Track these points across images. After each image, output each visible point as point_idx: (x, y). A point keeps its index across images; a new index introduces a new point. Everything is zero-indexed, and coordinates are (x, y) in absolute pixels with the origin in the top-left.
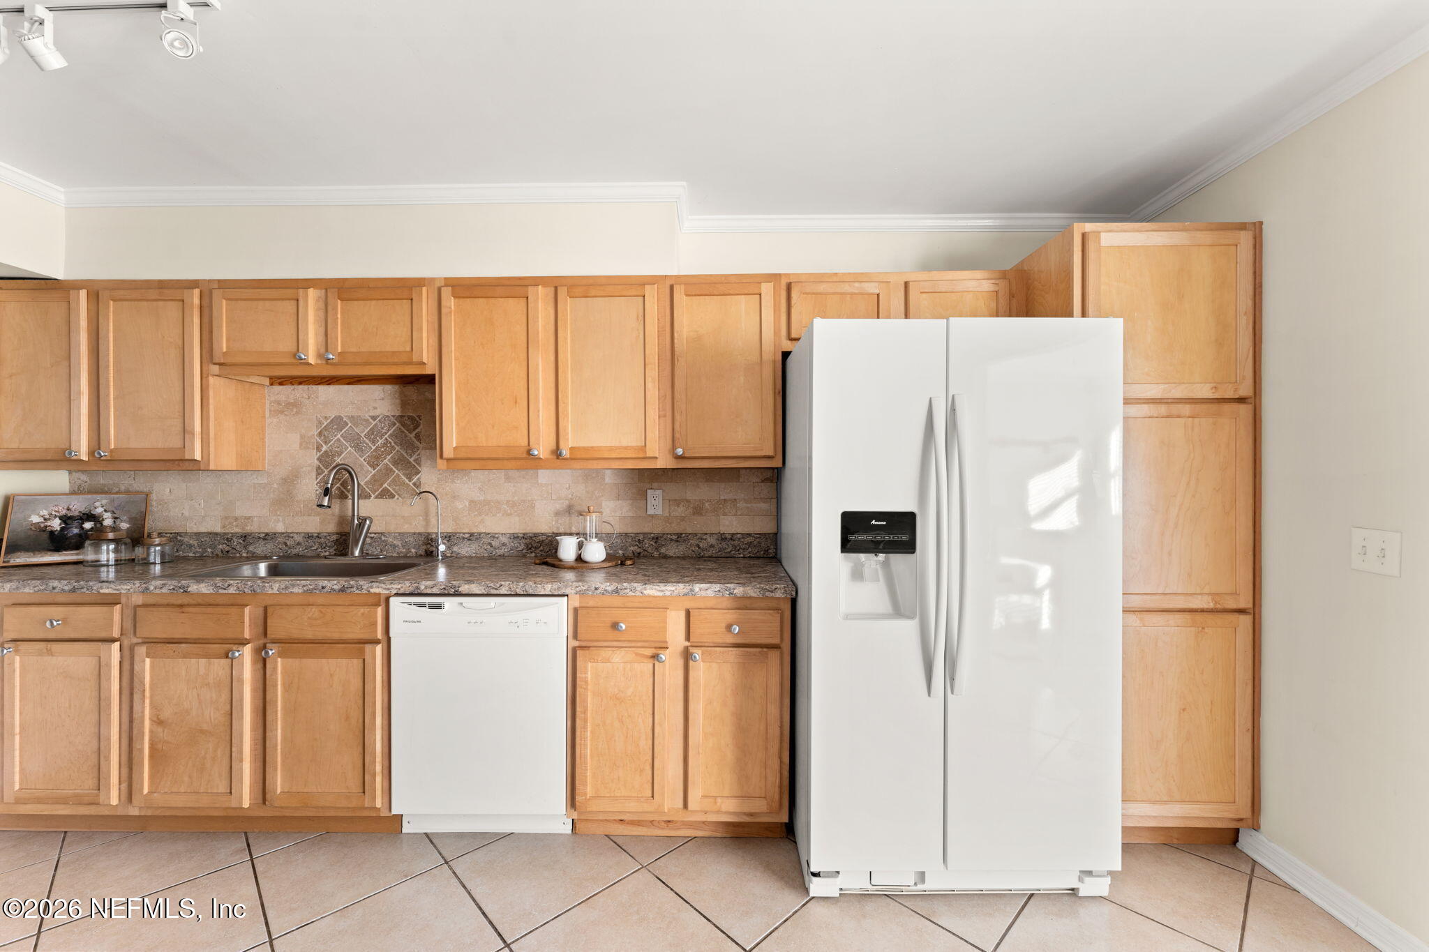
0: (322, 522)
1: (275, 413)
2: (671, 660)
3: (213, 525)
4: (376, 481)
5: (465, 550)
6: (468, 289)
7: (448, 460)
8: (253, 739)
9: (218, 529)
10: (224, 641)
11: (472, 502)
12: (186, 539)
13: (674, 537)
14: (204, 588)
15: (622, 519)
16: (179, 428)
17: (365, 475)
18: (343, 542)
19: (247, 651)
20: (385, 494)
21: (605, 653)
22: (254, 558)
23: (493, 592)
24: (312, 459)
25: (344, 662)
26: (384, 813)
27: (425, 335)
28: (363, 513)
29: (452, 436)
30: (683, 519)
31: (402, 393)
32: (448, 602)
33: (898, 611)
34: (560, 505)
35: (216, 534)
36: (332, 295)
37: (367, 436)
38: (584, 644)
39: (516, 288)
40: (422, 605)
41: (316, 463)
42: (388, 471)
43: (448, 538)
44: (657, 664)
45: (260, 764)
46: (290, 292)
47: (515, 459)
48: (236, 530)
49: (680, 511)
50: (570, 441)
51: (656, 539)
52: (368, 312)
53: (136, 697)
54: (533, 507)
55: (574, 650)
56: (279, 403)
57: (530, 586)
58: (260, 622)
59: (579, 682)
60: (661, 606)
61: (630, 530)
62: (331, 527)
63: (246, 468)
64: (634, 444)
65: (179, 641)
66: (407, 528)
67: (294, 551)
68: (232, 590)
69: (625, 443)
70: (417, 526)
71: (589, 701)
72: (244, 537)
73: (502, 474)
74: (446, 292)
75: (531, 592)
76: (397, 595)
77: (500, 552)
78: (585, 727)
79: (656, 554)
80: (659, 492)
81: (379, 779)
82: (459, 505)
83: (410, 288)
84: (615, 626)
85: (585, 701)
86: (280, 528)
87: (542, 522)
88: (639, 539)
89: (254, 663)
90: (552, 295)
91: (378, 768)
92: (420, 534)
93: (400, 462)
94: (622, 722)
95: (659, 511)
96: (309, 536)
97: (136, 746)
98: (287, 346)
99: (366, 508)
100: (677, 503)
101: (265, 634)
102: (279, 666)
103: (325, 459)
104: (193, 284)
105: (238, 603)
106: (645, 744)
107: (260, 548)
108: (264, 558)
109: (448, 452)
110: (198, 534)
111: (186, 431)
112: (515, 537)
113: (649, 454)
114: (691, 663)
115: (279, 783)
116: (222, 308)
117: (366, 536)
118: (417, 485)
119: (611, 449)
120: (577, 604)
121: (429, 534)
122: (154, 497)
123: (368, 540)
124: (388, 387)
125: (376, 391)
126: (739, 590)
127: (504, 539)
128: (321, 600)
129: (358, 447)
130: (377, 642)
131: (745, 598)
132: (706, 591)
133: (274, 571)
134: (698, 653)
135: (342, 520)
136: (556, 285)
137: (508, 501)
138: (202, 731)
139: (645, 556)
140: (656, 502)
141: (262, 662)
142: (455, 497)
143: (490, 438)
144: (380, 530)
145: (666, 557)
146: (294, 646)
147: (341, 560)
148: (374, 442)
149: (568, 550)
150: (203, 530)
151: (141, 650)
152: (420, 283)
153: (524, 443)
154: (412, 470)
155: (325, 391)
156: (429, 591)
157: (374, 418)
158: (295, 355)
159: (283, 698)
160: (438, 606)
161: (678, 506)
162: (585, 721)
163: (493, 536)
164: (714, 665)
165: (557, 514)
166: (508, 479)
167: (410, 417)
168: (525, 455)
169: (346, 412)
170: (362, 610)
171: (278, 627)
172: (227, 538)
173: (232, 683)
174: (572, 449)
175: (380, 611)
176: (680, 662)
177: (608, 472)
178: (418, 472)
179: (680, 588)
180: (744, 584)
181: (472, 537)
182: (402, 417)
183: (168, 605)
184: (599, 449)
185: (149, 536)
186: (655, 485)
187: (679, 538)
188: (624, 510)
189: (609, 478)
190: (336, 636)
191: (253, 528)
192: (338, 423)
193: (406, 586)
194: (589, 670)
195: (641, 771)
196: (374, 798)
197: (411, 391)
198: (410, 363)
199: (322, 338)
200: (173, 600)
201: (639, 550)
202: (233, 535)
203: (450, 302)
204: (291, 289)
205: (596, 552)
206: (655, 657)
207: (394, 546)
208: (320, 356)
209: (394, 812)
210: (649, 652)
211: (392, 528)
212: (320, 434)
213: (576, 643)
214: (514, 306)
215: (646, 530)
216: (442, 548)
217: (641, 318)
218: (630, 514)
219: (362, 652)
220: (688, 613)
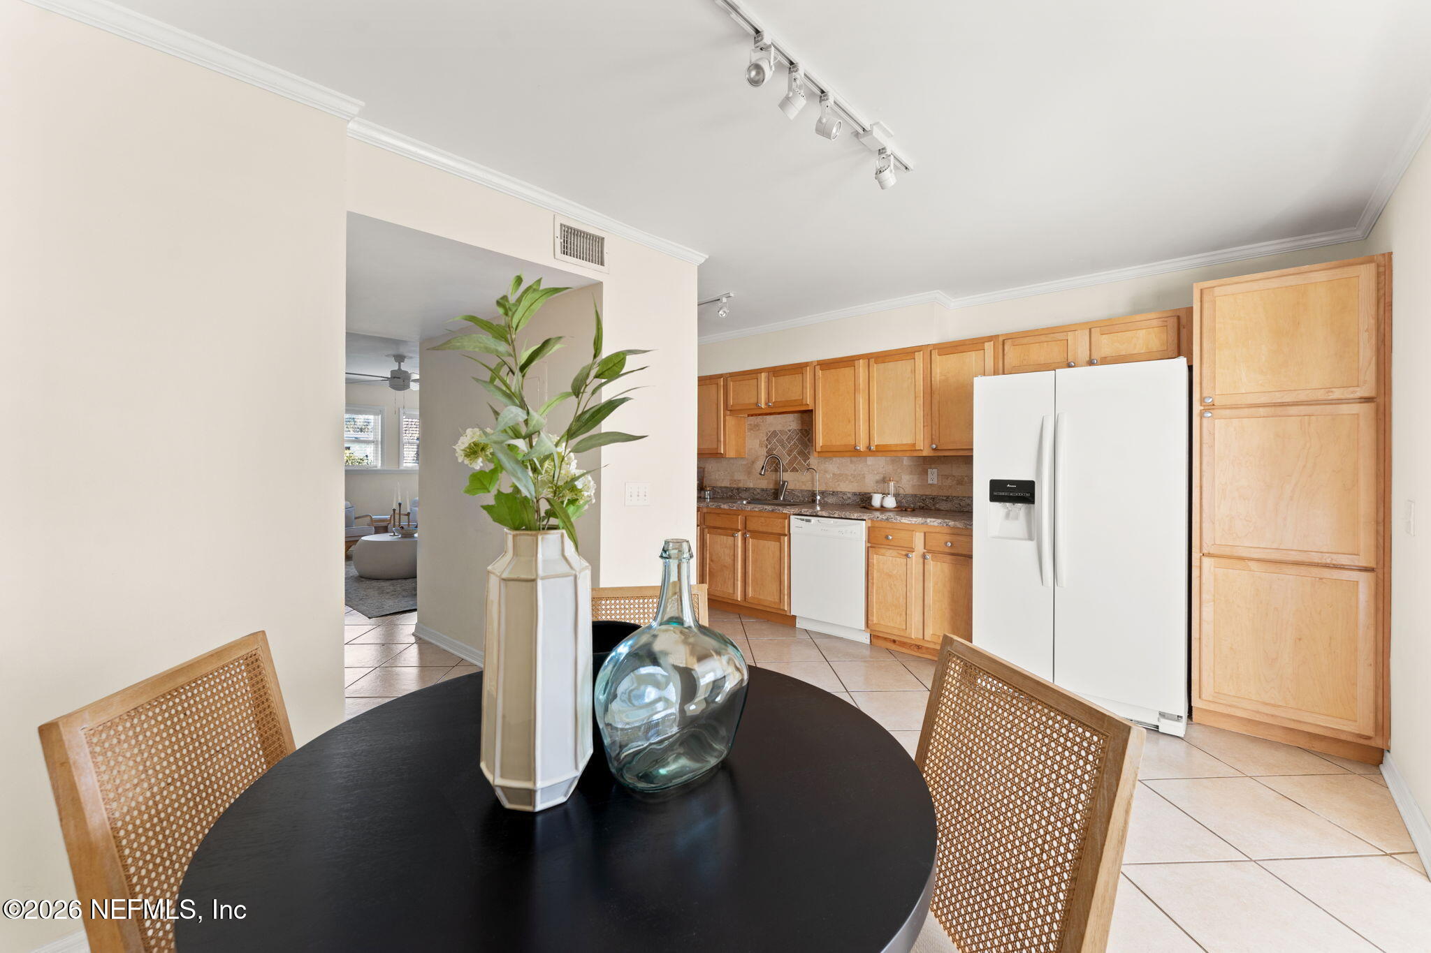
0: (768, 483)
1: (750, 429)
2: (915, 557)
3: (726, 484)
4: (791, 463)
5: (830, 500)
6: (827, 365)
7: (819, 452)
8: (742, 572)
9: (729, 486)
10: (732, 529)
11: (834, 474)
12: (717, 490)
13: (944, 498)
14: (725, 506)
15: (913, 486)
16: (716, 440)
17: (785, 460)
18: (776, 493)
19: (740, 533)
20: (794, 470)
21: (883, 551)
22: (742, 499)
23: (832, 516)
24: (764, 452)
25: (773, 543)
26: (788, 614)
27: (808, 390)
28: (785, 479)
29: (820, 440)
30: (950, 487)
31: (801, 417)
32: (814, 520)
33: (1030, 538)
34: (878, 477)
35: (727, 487)
36: (771, 374)
37: (787, 440)
38: (873, 545)
39: (849, 362)
40: (803, 520)
41: (766, 454)
42: (796, 457)
43: (822, 493)
44: (908, 559)
45: (744, 584)
46: (754, 375)
47: (849, 451)
48: (735, 486)
49: (949, 482)
50: (877, 441)
51: (933, 499)
52: (785, 380)
53: (705, 549)
54: (864, 477)
55: (868, 547)
56: (751, 425)
57: (848, 514)
58: (744, 522)
59: (870, 564)
60: (911, 529)
61: (918, 493)
62: (771, 486)
63: (739, 457)
64: (909, 442)
65: (719, 528)
66: (804, 488)
67: (757, 497)
68: (735, 508)
69: (905, 442)
70: (808, 487)
71: (875, 574)
72: (738, 489)
73: (849, 459)
74: (818, 368)
75: (848, 517)
76: (794, 515)
77: (847, 502)
78: (873, 588)
79: (933, 508)
80: (935, 470)
81: (786, 597)
82: (828, 477)
83: (802, 368)
84: (887, 537)
85: (872, 574)
86: (751, 485)
87: (868, 484)
88: (923, 498)
89: (742, 540)
90: (867, 364)
91: (786, 592)
92: (810, 491)
93: (801, 453)
94: (891, 588)
95: (935, 482)
96: (763, 490)
97: (705, 568)
98: (753, 400)
99: (786, 476)
100: (947, 477)
101: (746, 528)
102: (750, 542)
103: (769, 453)
104: (720, 376)
105: (736, 513)
106: (902, 601)
107: (743, 495)
108: (745, 499)
109: (818, 449)
110: (721, 487)
111: (718, 441)
112: (855, 494)
113: (917, 448)
114: (926, 561)
115: (750, 593)
116: (731, 384)
117: (785, 491)
118: (808, 465)
119: (897, 445)
120: (870, 525)
121: (814, 491)
122: (706, 470)
123: (787, 493)
124: (796, 414)
125: (791, 417)
126: (951, 523)
127: (849, 495)
128: (765, 514)
129: (783, 446)
130: (786, 535)
131: (954, 528)
132: (933, 522)
133: (748, 503)
134: (929, 556)
135: (777, 483)
136: (868, 357)
137: (852, 474)
138: (725, 566)
139: (926, 509)
140: (933, 477)
141: (744, 539)
142: (826, 472)
143: (838, 441)
144: (792, 488)
145: (939, 510)
146: (757, 534)
147: (775, 502)
148: (789, 443)
149: (876, 501)
150: (723, 485)
151: (706, 530)
152: (806, 365)
153: (854, 443)
154: (806, 458)
155: (770, 419)
156: (805, 513)
157: (790, 431)
158: (757, 404)
159: (752, 557)
160: (809, 521)
161: (947, 479)
162: (873, 583)
163: (844, 493)
164: (939, 563)
165: (877, 482)
166: (851, 462)
167: (806, 430)
168: (853, 450)
169: (778, 428)
170: (780, 520)
171: (751, 526)
172: (731, 489)
173: (735, 546)
174: (876, 446)
175: (786, 521)
176: (921, 560)
177: (905, 458)
178: (809, 458)
179: (919, 520)
180: (954, 521)
181: (834, 493)
182: (801, 430)
183: (714, 513)
184: (890, 445)
185: (705, 487)
186: (933, 466)
187: (948, 499)
188: (915, 481)
189: (906, 462)
190: (770, 531)
191: (741, 485)
192: (774, 434)
193: (796, 510)
194: (875, 559)
195: (901, 615)
196: (784, 605)
197: (805, 416)
198: (802, 405)
199: (767, 396)
200: (716, 511)
201: (923, 505)
202: (734, 488)
203: (819, 373)
204: (755, 373)
205: (890, 502)
206: (907, 555)
207: (798, 497)
208: (766, 404)
209: (792, 613)
210: (904, 553)
211: (797, 487)
212: (767, 439)
213: (870, 545)
214: (848, 371)
215: (927, 493)
216: (818, 498)
217: (913, 371)
218: (918, 483)
219: (780, 539)
220: (925, 533)
